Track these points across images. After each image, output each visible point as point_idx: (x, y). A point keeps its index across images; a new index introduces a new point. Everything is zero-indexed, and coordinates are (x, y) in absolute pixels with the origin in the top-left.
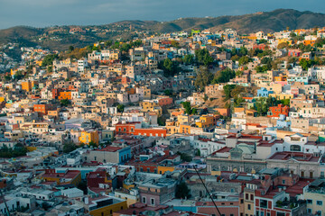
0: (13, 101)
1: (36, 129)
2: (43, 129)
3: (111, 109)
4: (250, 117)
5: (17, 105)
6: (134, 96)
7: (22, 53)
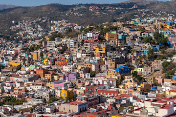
0: (26, 66)
1: (34, 86)
2: (39, 87)
3: (86, 75)
4: (173, 86)
5: (27, 69)
6: (103, 66)
7: (52, 25)
